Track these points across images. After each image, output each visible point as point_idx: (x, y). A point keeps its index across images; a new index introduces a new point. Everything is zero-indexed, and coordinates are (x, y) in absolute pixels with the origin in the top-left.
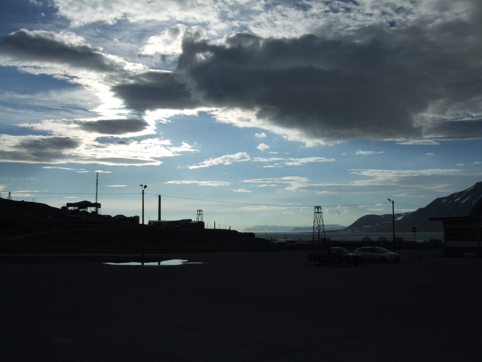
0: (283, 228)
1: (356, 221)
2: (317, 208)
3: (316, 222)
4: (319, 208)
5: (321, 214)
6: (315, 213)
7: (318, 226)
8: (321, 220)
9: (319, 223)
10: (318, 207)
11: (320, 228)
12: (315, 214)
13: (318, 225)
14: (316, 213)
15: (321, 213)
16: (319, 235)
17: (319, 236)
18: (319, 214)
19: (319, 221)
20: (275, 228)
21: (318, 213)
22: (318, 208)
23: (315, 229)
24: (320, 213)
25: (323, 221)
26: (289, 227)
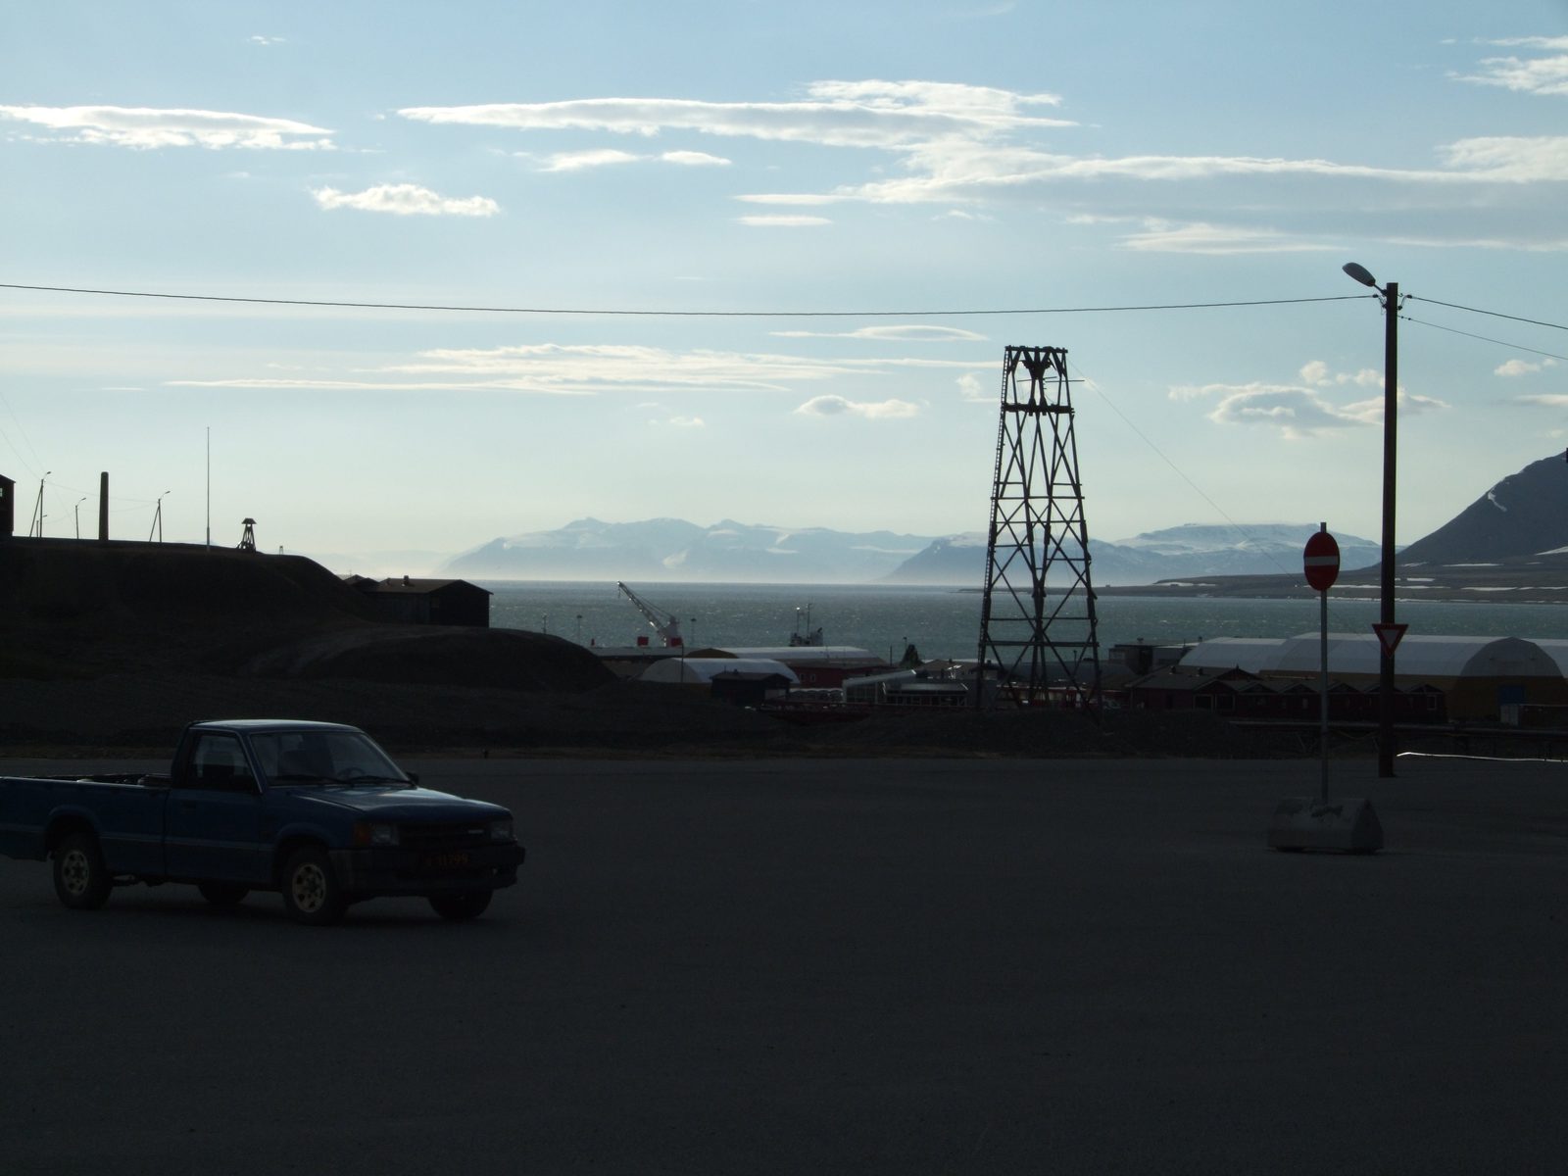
0: (819, 544)
1: (1484, 499)
2: (1028, 363)
3: (1015, 491)
4: (1046, 364)
5: (1064, 418)
6: (1006, 407)
7: (1030, 536)
8: (1062, 476)
9: (1039, 506)
10: (1040, 361)
11: (1052, 546)
12: (1010, 416)
13: (1030, 526)
14: (1016, 408)
15: (1068, 410)
16: (1039, 618)
17: (1038, 622)
18: (1045, 420)
19: (1038, 487)
20: (753, 542)
21: (1035, 408)
22: (1037, 370)
23: (1001, 556)
24: (1058, 409)
25: (1077, 487)
26: (883, 538)
